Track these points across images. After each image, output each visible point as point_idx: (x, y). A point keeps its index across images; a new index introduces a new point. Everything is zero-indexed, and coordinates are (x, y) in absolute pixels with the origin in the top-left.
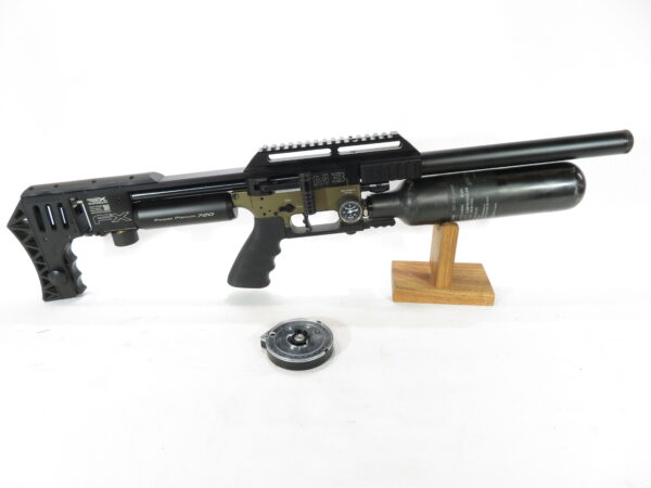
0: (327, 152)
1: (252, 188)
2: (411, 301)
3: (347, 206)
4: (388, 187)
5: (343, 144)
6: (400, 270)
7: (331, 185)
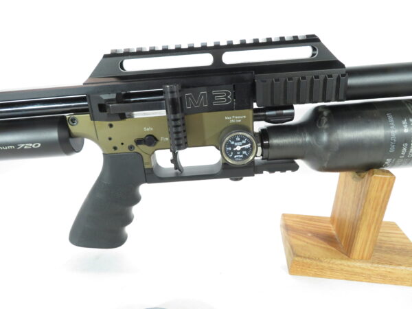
0: (206, 60)
1: (96, 109)
2: (316, 275)
3: (234, 139)
4: (291, 116)
5: (231, 47)
6: (295, 228)
7: (212, 109)
